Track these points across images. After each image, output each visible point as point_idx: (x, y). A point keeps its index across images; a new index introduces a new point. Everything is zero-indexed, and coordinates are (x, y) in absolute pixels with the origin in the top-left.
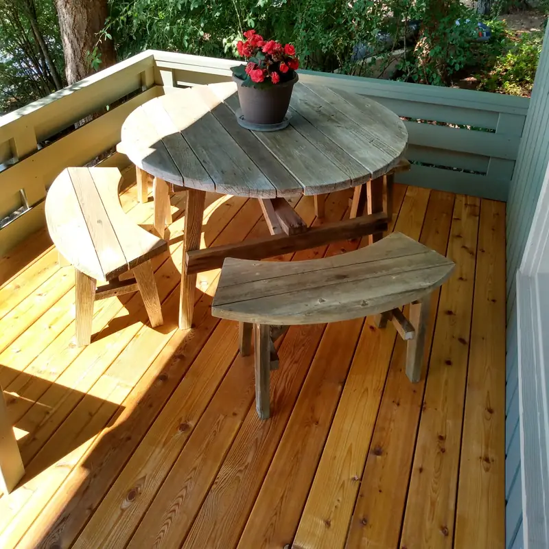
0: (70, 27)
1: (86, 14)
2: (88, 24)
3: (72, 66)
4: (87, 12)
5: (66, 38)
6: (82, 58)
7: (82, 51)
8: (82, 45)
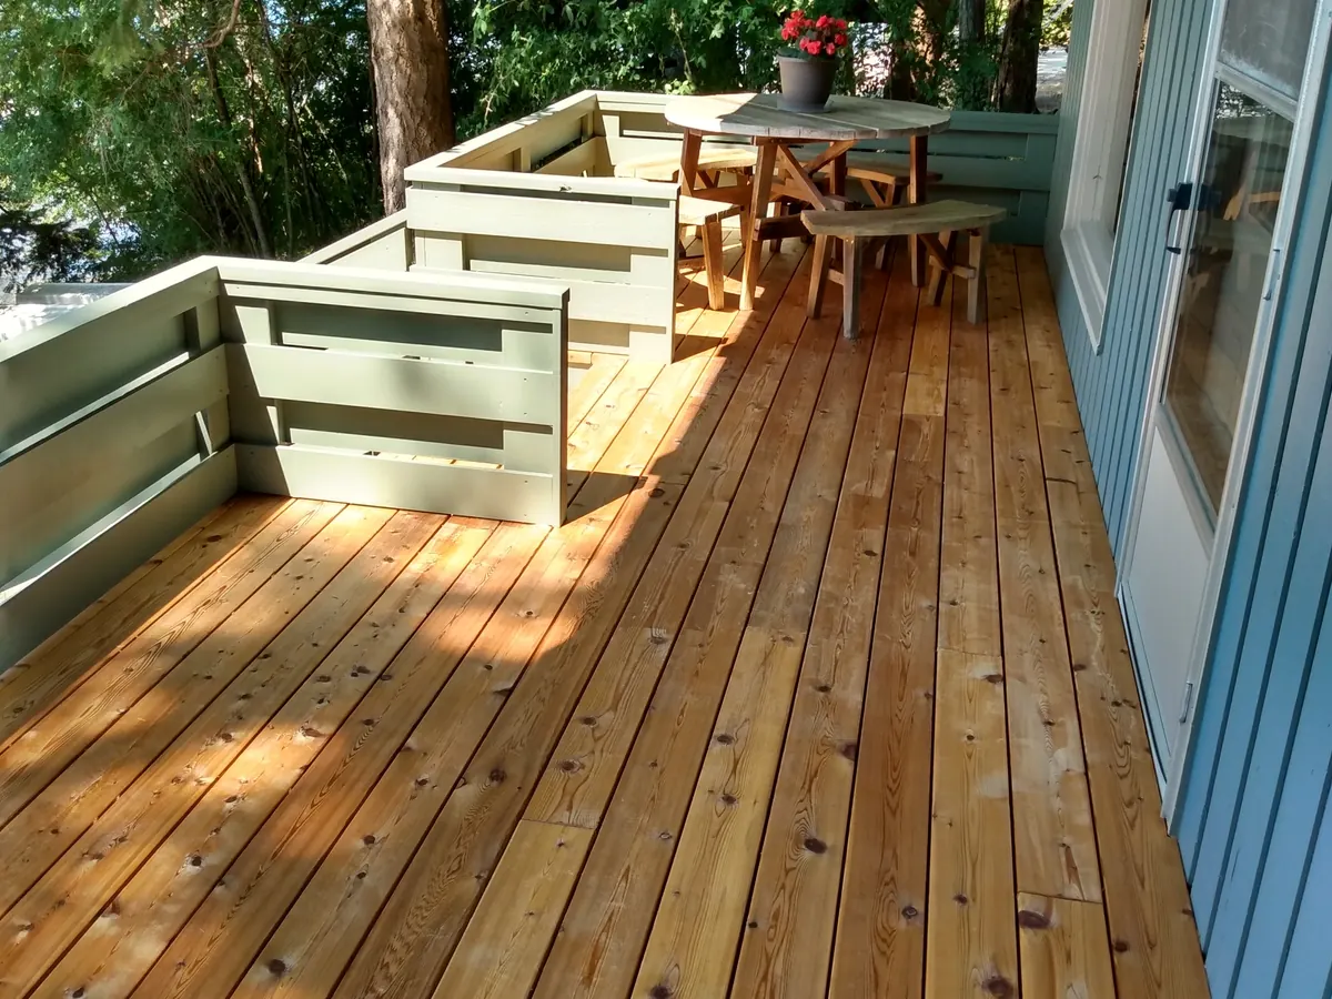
0: (400, 93)
1: (425, 74)
2: (428, 88)
3: (398, 154)
4: (428, 71)
5: (391, 112)
6: (415, 140)
7: (417, 130)
8: (418, 120)
